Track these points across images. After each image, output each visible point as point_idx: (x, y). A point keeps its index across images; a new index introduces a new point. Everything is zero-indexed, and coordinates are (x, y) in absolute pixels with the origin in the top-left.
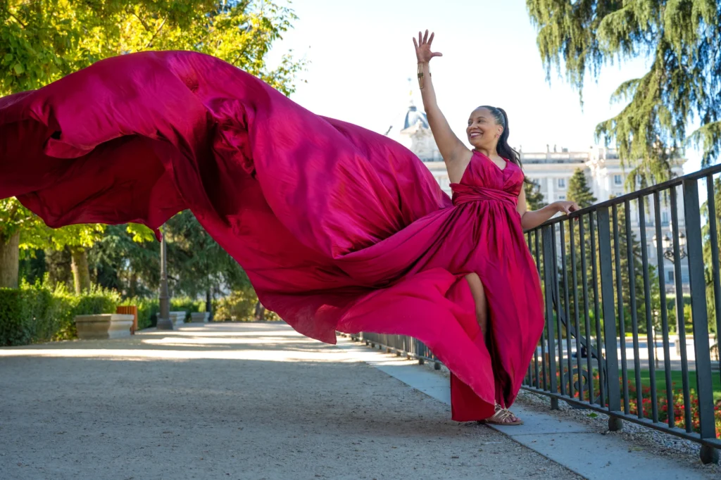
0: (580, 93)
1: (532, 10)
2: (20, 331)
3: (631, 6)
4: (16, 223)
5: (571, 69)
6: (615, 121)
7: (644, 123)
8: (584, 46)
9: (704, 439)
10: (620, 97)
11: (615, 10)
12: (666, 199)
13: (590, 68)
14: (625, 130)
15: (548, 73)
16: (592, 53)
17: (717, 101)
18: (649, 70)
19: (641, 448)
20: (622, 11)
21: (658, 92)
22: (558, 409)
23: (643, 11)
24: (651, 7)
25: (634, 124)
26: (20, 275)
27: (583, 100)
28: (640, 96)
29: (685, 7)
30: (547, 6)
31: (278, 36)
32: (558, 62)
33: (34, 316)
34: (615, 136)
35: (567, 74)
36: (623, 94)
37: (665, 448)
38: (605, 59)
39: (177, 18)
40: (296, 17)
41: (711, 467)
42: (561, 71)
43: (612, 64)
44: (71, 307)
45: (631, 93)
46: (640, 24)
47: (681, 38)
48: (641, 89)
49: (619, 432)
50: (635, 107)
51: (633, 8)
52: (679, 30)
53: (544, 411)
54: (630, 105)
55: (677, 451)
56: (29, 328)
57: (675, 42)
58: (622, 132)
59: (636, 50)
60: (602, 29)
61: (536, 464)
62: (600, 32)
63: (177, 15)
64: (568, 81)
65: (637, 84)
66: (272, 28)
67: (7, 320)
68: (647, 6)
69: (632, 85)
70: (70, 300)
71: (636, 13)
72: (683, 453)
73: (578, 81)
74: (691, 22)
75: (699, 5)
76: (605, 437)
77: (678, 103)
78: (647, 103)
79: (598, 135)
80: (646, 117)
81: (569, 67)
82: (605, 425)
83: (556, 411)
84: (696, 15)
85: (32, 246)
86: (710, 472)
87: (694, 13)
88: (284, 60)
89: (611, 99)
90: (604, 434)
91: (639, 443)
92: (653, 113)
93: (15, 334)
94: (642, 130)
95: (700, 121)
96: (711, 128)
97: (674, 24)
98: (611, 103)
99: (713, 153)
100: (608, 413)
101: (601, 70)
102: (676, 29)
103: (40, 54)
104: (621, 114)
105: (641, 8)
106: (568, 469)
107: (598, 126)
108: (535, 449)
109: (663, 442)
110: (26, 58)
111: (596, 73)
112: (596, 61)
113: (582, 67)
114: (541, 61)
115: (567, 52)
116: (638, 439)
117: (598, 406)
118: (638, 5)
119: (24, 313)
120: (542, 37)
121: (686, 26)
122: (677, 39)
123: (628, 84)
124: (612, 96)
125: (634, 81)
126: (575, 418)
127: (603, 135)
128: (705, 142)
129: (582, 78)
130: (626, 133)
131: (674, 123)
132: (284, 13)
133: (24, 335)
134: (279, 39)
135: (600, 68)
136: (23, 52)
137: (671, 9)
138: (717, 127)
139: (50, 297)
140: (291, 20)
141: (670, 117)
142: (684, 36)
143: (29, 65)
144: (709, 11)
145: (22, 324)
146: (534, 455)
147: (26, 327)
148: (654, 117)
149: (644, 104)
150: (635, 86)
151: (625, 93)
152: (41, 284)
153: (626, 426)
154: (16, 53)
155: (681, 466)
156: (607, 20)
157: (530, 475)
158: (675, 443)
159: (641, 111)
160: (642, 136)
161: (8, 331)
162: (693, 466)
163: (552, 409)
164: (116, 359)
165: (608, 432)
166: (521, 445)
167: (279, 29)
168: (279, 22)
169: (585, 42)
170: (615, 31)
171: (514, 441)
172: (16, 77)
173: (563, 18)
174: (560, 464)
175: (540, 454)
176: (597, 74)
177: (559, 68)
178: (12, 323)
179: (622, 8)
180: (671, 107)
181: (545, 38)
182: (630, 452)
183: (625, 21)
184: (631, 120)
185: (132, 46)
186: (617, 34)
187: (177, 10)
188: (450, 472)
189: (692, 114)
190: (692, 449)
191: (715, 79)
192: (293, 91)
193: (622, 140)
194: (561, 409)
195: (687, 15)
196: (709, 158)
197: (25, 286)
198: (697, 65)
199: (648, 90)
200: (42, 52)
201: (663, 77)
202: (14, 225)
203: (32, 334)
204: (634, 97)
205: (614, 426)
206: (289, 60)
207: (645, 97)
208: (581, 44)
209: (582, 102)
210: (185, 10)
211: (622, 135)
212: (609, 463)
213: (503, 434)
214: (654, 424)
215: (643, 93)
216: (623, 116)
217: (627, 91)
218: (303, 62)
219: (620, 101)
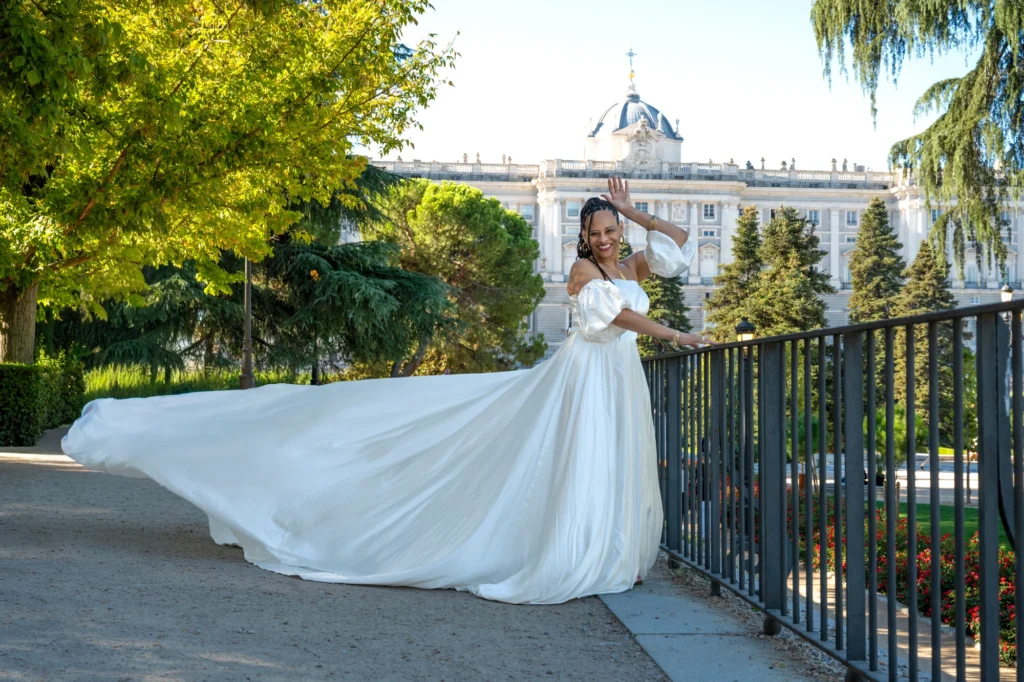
0: (872, 97)
4: (33, 270)
5: (861, 59)
6: (920, 140)
7: (961, 146)
8: (879, 27)
10: (930, 106)
12: (990, 259)
13: (886, 61)
14: (934, 155)
15: (827, 64)
16: (889, 40)
18: (973, 66)
19: (788, 664)
21: (985, 99)
22: (719, 595)
25: (947, 147)
26: (37, 343)
27: (876, 106)
28: (958, 105)
31: (411, 19)
32: (841, 47)
34: (919, 162)
35: (855, 66)
36: (934, 101)
38: (909, 48)
39: (260, 3)
42: (845, 62)
45: (946, 100)
48: (960, 95)
49: (775, 637)
50: (951, 120)
52: (1015, 13)
53: (701, 596)
54: (943, 118)
55: (829, 670)
57: (1009, 32)
58: (930, 157)
60: (904, 5)
62: (902, 9)
64: (856, 77)
65: (956, 87)
66: (401, 7)
67: (17, 408)
69: (948, 86)
72: (834, 674)
73: (869, 79)
76: (755, 643)
77: (1015, 119)
78: (969, 116)
79: (894, 160)
80: (966, 138)
81: (858, 56)
82: (760, 627)
83: (715, 598)
85: (56, 302)
88: (420, 51)
89: (916, 107)
90: (755, 639)
91: (791, 656)
92: (976, 131)
94: (958, 156)
97: (1008, 4)
98: (916, 114)
100: (765, 612)
101: (903, 65)
102: (1012, 12)
103: (64, 56)
104: (930, 129)
107: (895, 147)
108: (655, 657)
110: (43, 62)
111: (894, 68)
112: (896, 50)
113: (876, 59)
114: (816, 45)
115: (855, 33)
116: (793, 649)
117: (756, 600)
119: (40, 400)
120: (818, 11)
122: (1011, 26)
123: (942, 86)
124: (918, 102)
125: (951, 82)
126: (734, 611)
127: (901, 161)
129: (874, 77)
130: (935, 159)
131: (1007, 148)
134: (413, 23)
135: (901, 62)
136: (40, 52)
141: (1001, 139)
143: (48, 72)
146: (651, 665)
148: (979, 139)
149: (964, 118)
150: (952, 89)
151: (938, 101)
154: (29, 54)
159: (959, 127)
160: (957, 166)
161: (18, 425)
163: (712, 595)
165: (762, 636)
166: (642, 650)
167: (412, 10)
169: (882, 21)
170: (923, 9)
171: (636, 643)
172: (29, 87)
175: (657, 665)
176: (897, 71)
177: (843, 57)
178: (23, 414)
180: (1005, 123)
181: (823, 11)
182: (771, 668)
184: (942, 140)
186: (925, 14)
192: (432, 97)
193: (928, 169)
194: (723, 595)
197: (44, 360)
199: (972, 96)
200: (66, 54)
201: (994, 77)
202: (31, 273)
204: (950, 106)
205: (770, 629)
206: (430, 49)
207: (966, 107)
208: (875, 24)
209: (875, 110)
211: (928, 162)
213: (628, 631)
214: (806, 634)
215: (963, 100)
216: (932, 134)
217: (941, 95)
218: (448, 54)
219: (930, 111)
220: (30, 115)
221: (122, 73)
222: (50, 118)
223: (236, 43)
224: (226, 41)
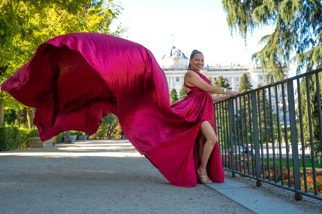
0: (245, 41)
1: (224, 6)
2: (5, 145)
3: (266, 4)
4: (2, 98)
5: (241, 31)
6: (260, 53)
7: (272, 54)
8: (246, 21)
9: (296, 190)
10: (262, 43)
11: (260, 6)
13: (249, 30)
14: (264, 57)
15: (232, 32)
16: (250, 24)
17: (303, 44)
18: (274, 31)
19: (270, 194)
20: (263, 6)
21: (278, 41)
22: (235, 177)
23: (271, 6)
24: (275, 4)
25: (268, 54)
26: (4, 121)
27: (246, 44)
29: (289, 4)
30: (231, 4)
31: (115, 17)
32: (235, 27)
33: (11, 139)
34: (260, 59)
35: (239, 33)
36: (263, 41)
37: (280, 194)
38: (256, 26)
39: (71, 10)
40: (123, 9)
41: (299, 202)
43: (259, 28)
44: (27, 134)
45: (267, 41)
46: (270, 11)
47: (287, 17)
48: (271, 39)
49: (260, 187)
50: (268, 47)
51: (267, 5)
53: (229, 178)
54: (266, 46)
55: (285, 195)
56: (9, 143)
57: (285, 19)
59: (269, 22)
60: (254, 14)
61: (225, 202)
62: (253, 15)
63: (71, 9)
64: (240, 36)
65: (269, 37)
66: (112, 14)
68: (273, 3)
69: (267, 37)
70: (26, 131)
71: (268, 7)
72: (287, 196)
73: (244, 36)
74: (292, 11)
75: (295, 3)
76: (254, 189)
77: (286, 45)
78: (273, 45)
79: (253, 59)
80: (273, 51)
81: (240, 30)
82: (255, 184)
83: (234, 178)
84: (294, 7)
85: (10, 108)
86: (299, 204)
87: (293, 7)
88: (118, 27)
89: (258, 43)
90: (254, 188)
91: (270, 192)
92: (276, 50)
93: (3, 146)
94: (271, 57)
95: (296, 52)
96: (300, 56)
97: (285, 11)
98: (258, 45)
99: (301, 66)
100: (256, 179)
101: (254, 31)
102: (286, 14)
103: (12, 26)
104: (262, 50)
105: (271, 5)
106: (239, 204)
107: (253, 55)
108: (225, 195)
109: (279, 192)
110: (5, 28)
111: (251, 32)
112: (252, 27)
113: (246, 30)
114: (228, 27)
115: (239, 23)
116: (269, 190)
117: (252, 176)
118: (269, 3)
119: (6, 137)
120: (229, 17)
121: (290, 12)
122: (286, 18)
123: (265, 37)
124: (259, 42)
125: (268, 36)
126: (242, 181)
127: (255, 59)
128: (298, 62)
129: (246, 35)
130: (265, 58)
131: (285, 54)
132: (118, 7)
133: (6, 147)
134: (116, 18)
135: (253, 30)
136: (4, 25)
137: (283, 5)
138: (303, 55)
139: (18, 130)
140: (121, 11)
141: (283, 51)
142: (289, 17)
143: (7, 31)
144: (299, 6)
145: (6, 142)
146: (225, 197)
147: (7, 143)
148: (276, 51)
149: (272, 46)
150: (268, 38)
151: (264, 41)
152: (14, 124)
153: (264, 184)
154: (1, 25)
155: (287, 202)
156: (256, 10)
157: (223, 207)
158: (284, 192)
159: (271, 48)
160: (271, 59)
162: (292, 202)
163: (233, 177)
164: (46, 157)
165: (256, 187)
166: (219, 193)
167: (115, 14)
168: (115, 11)
169: (247, 19)
170: (260, 14)
171: (216, 191)
172: (1, 36)
173: (237, 9)
174: (235, 202)
175: (227, 197)
176: (252, 33)
177: (236, 30)
179: (262, 4)
180: (283, 47)
181: (230, 17)
182: (265, 196)
183: (264, 10)
184: (266, 52)
185: (52, 22)
186: (260, 16)
187: (71, 6)
188: (189, 205)
189: (293, 50)
190: (291, 194)
191: (302, 35)
193: (263, 61)
194: (237, 177)
195: (290, 8)
196: (299, 68)
197: (7, 125)
198: (294, 29)
199: (274, 40)
200: (13, 25)
201: (280, 34)
202: (2, 99)
203: (10, 146)
204: (268, 43)
205: (259, 184)
206: (120, 27)
207: (272, 43)
208: (245, 20)
209: (246, 45)
210: (74, 6)
211: (263, 58)
212: (256, 201)
213: (211, 188)
214: (275, 184)
215: (271, 41)
216: (263, 51)
217: (265, 40)
218: (126, 28)
219: (262, 44)
220: (2, 44)
221: (30, 32)
222: (8, 45)
223: (63, 25)
224: (60, 25)
